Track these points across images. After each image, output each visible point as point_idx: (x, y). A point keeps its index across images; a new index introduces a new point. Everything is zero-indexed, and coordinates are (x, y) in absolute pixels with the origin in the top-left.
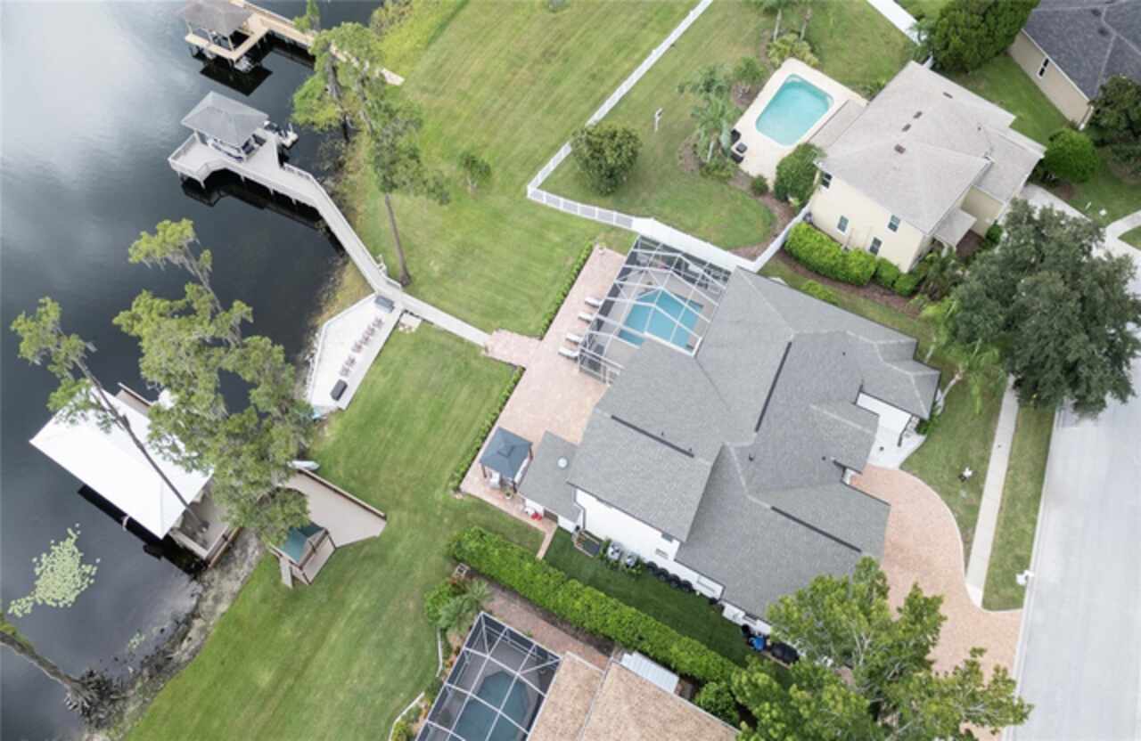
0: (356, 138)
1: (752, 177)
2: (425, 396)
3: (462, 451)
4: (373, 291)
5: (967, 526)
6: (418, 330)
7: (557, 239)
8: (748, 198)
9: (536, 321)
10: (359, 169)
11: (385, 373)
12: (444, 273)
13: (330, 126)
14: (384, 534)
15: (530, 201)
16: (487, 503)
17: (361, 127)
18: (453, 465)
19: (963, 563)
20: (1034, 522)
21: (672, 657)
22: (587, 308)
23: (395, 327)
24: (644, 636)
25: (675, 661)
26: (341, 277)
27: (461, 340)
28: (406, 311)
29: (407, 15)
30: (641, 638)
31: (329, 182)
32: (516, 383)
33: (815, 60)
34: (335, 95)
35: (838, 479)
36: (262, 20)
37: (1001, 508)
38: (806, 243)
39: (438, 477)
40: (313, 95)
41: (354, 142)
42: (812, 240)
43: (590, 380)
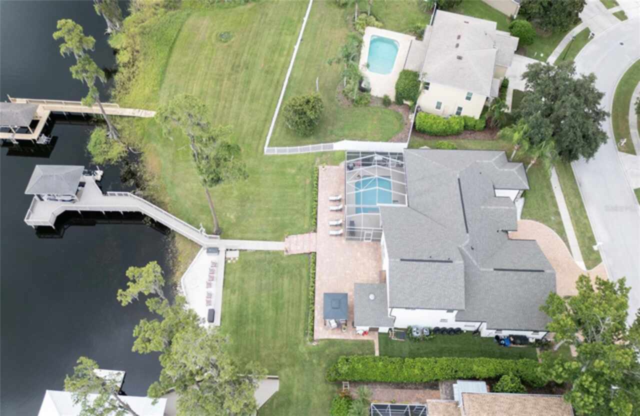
0: (142, 158)
1: (381, 98)
2: (264, 294)
3: (303, 316)
4: (201, 247)
5: (562, 233)
6: (240, 258)
7: (293, 171)
8: (383, 110)
9: (306, 223)
10: (153, 177)
11: (233, 292)
12: (237, 218)
13: (121, 157)
14: (281, 387)
15: (266, 155)
16: (334, 340)
17: (142, 151)
18: (301, 327)
19: (569, 253)
20: (587, 217)
21: (476, 372)
22: (332, 203)
23: (226, 262)
24: (457, 369)
25: (478, 374)
26: (175, 247)
27: (268, 252)
28: (227, 250)
29: (137, 72)
30: (456, 371)
31: (138, 192)
32: (315, 263)
33: (380, 24)
34: (115, 137)
35: (506, 238)
36: (44, 107)
37: (571, 218)
38: (427, 123)
39: (297, 338)
40: (101, 141)
41: (142, 161)
42: (430, 120)
43: (354, 242)
